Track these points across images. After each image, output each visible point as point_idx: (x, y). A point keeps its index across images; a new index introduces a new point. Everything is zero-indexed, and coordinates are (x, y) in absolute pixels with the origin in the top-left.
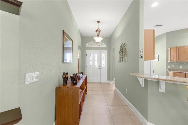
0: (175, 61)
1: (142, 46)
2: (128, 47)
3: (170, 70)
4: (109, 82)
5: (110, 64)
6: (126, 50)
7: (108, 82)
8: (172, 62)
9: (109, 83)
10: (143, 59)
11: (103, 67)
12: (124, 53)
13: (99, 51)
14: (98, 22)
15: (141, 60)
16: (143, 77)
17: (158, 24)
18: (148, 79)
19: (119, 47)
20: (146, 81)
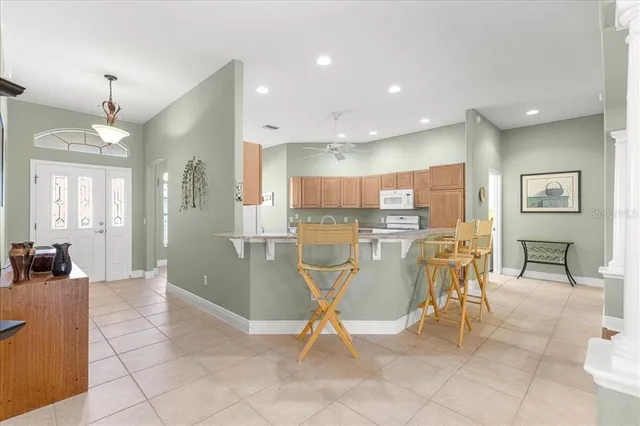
0: (300, 206)
1: (239, 177)
2: (211, 172)
3: (292, 225)
4: (141, 275)
5: (144, 215)
6: (204, 179)
7: (139, 273)
8: (296, 209)
9: (143, 278)
10: (242, 203)
11: (119, 225)
12: (197, 185)
13: (98, 169)
14: (111, 78)
15: (238, 204)
16: (243, 238)
17: (270, 125)
18: (251, 241)
19: (184, 168)
20: (247, 246)
